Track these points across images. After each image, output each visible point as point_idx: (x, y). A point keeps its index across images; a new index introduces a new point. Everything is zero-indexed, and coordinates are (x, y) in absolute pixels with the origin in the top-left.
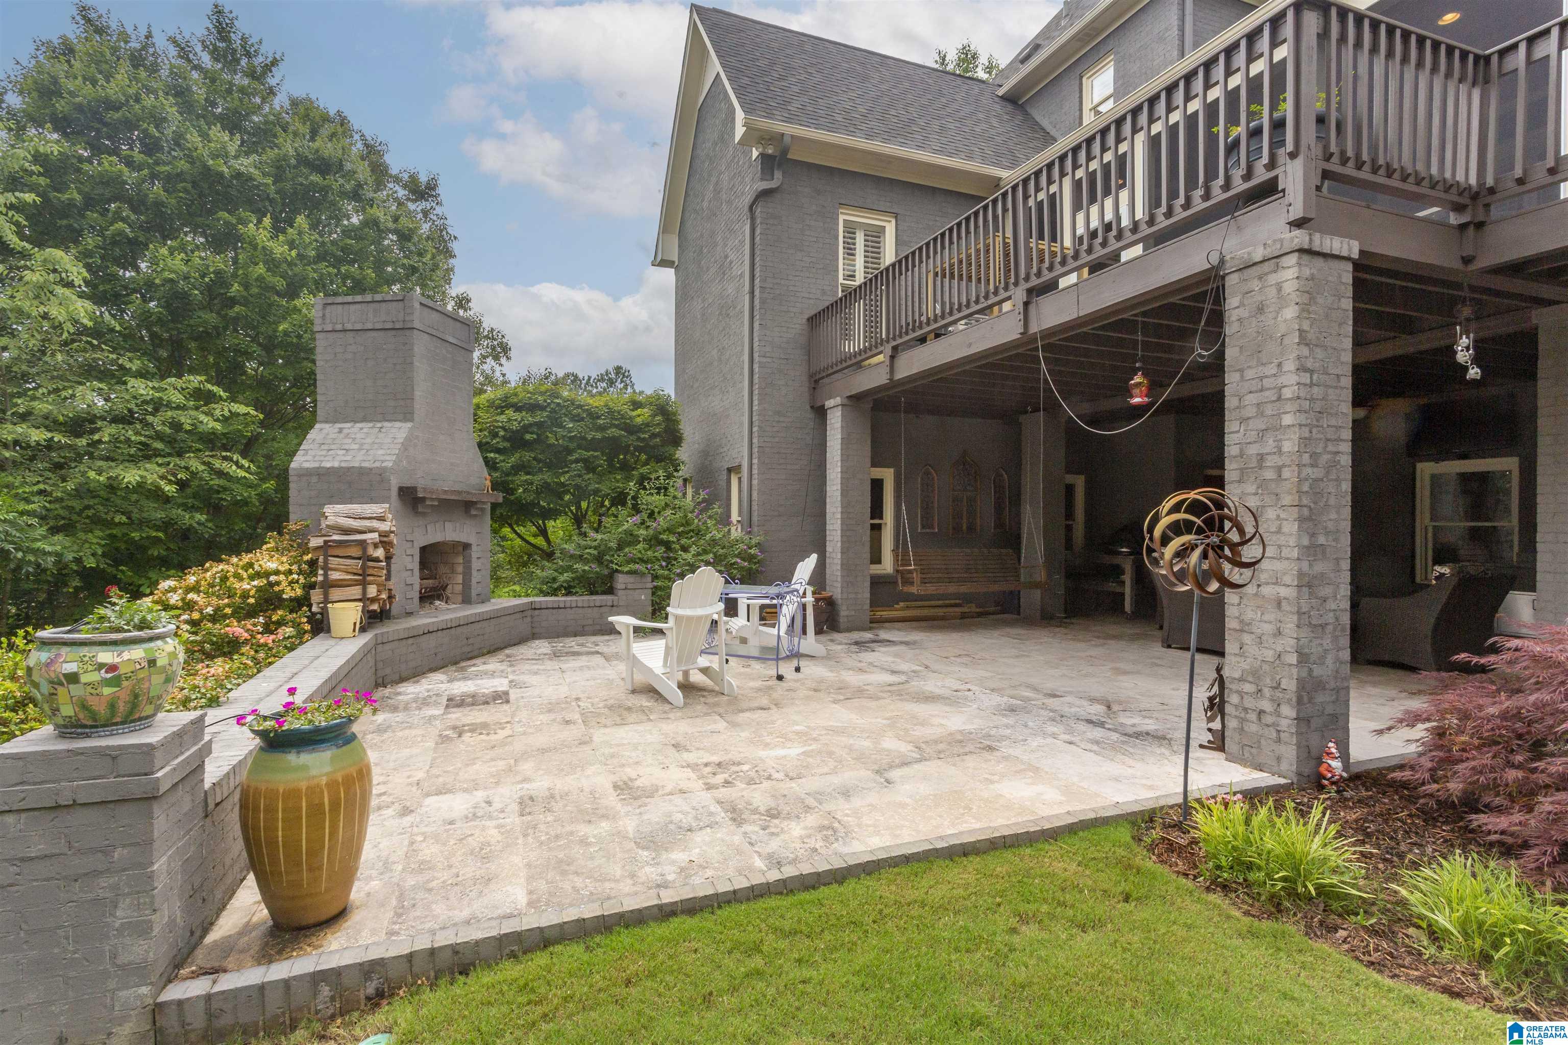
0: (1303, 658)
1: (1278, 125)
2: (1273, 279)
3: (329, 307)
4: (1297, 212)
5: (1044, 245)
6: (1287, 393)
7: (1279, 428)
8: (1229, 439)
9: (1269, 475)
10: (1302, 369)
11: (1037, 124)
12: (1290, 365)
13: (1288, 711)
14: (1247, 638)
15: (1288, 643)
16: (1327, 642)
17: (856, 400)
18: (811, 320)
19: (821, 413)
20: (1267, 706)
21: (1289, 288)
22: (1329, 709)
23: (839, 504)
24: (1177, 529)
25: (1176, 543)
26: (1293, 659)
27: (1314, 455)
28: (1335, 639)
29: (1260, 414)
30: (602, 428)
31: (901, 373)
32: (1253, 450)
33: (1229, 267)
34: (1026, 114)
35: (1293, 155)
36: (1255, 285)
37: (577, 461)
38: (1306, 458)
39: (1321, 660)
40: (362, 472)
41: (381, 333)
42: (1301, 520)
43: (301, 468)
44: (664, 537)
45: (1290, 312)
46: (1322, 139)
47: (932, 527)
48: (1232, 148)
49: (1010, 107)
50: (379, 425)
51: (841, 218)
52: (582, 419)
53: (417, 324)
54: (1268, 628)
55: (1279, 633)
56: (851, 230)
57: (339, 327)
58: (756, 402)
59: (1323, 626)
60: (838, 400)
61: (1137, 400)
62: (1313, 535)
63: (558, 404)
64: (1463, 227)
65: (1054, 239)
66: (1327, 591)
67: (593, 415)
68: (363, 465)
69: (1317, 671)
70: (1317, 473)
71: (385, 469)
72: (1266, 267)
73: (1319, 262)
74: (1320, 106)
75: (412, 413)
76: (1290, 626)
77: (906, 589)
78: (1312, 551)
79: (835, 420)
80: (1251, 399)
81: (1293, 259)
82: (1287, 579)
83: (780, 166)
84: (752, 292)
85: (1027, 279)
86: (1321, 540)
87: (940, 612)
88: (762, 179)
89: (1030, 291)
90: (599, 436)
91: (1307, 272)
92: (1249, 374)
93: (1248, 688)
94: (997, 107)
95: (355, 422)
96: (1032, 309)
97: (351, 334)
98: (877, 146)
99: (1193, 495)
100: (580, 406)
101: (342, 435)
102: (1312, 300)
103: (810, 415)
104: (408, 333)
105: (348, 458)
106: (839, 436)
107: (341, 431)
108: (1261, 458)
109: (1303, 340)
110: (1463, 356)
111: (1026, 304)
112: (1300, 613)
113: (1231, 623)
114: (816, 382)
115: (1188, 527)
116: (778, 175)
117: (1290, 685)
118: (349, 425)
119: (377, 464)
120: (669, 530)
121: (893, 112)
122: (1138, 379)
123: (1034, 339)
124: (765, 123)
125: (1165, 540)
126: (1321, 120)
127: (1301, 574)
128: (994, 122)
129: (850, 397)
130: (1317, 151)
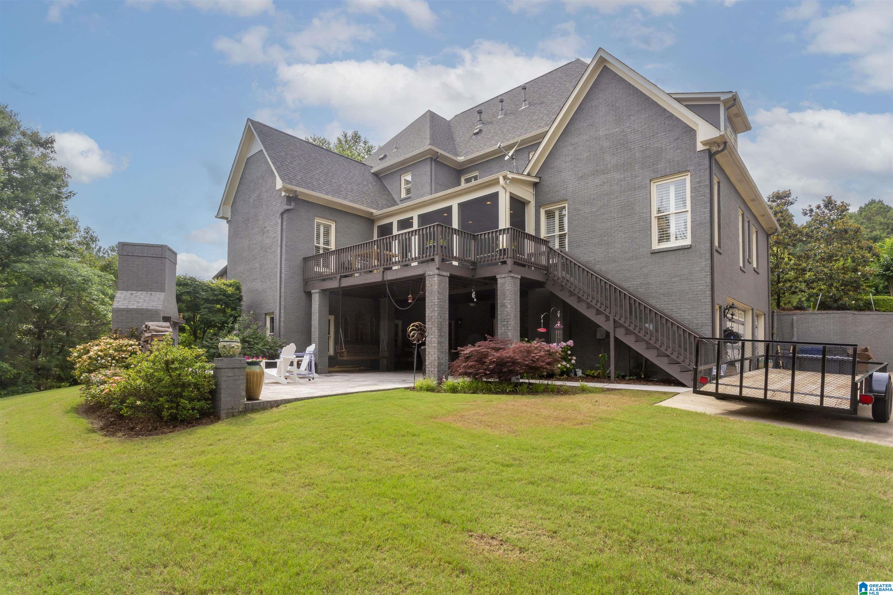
0: (439, 358)
1: (434, 246)
2: (434, 279)
3: (125, 246)
4: (437, 267)
5: (388, 253)
6: (436, 303)
7: (434, 310)
8: (427, 312)
9: (433, 320)
10: (438, 299)
11: (385, 187)
12: (436, 298)
13: (436, 370)
14: (430, 356)
15: (436, 355)
16: (444, 355)
17: (324, 292)
18: (304, 259)
19: (309, 295)
20: (433, 370)
21: (436, 282)
22: (444, 369)
23: (317, 328)
24: (413, 330)
25: (413, 332)
26: (437, 359)
27: (440, 316)
28: (445, 355)
29: (432, 307)
30: (216, 295)
31: (343, 285)
32: (430, 315)
33: (426, 275)
34: (381, 181)
35: (437, 255)
36: (431, 280)
37: (205, 308)
38: (439, 317)
39: (442, 359)
40: (147, 310)
41: (151, 258)
42: (438, 330)
43: (118, 308)
44: (247, 339)
45: (436, 287)
46: (442, 251)
47: (348, 338)
48: (427, 248)
49: (375, 178)
50: (150, 293)
51: (316, 220)
52: (208, 291)
53: (167, 257)
54: (433, 353)
55: (435, 353)
56: (318, 225)
57: (131, 254)
58: (283, 288)
59: (443, 352)
60: (318, 291)
61: (410, 301)
62: (440, 333)
63: (197, 284)
64: (472, 269)
65: (390, 251)
66: (443, 345)
67: (212, 290)
68: (148, 308)
69: (441, 361)
70: (441, 320)
71: (158, 309)
72: (433, 276)
73: (442, 277)
74: (442, 244)
75: (165, 289)
76: (436, 352)
77: (341, 359)
78: (440, 336)
79: (316, 299)
80: (430, 304)
81: (436, 276)
82: (436, 342)
83: (294, 201)
84: (281, 246)
85: (383, 265)
86: (442, 334)
87: (352, 369)
88: (287, 205)
89: (384, 268)
90: (215, 298)
91: (439, 279)
92: (430, 298)
93: (430, 366)
94: (371, 178)
95: (138, 291)
96: (385, 273)
97: (136, 258)
98: (329, 197)
99: (416, 323)
100: (206, 286)
101: (133, 296)
102: (440, 284)
103: (303, 295)
104: (163, 259)
105: (140, 305)
106: (318, 303)
107: (132, 294)
108: (432, 317)
109: (438, 292)
110: (473, 296)
111: (383, 272)
112: (438, 349)
113: (427, 353)
114: (307, 282)
115: (415, 330)
116: (293, 204)
117: (436, 364)
118: (136, 292)
119: (154, 308)
120: (249, 337)
121: (334, 181)
122: (410, 296)
123: (385, 281)
124: (290, 186)
125: (411, 332)
126: (442, 247)
127: (438, 341)
128: (370, 185)
129: (322, 290)
130: (441, 254)
